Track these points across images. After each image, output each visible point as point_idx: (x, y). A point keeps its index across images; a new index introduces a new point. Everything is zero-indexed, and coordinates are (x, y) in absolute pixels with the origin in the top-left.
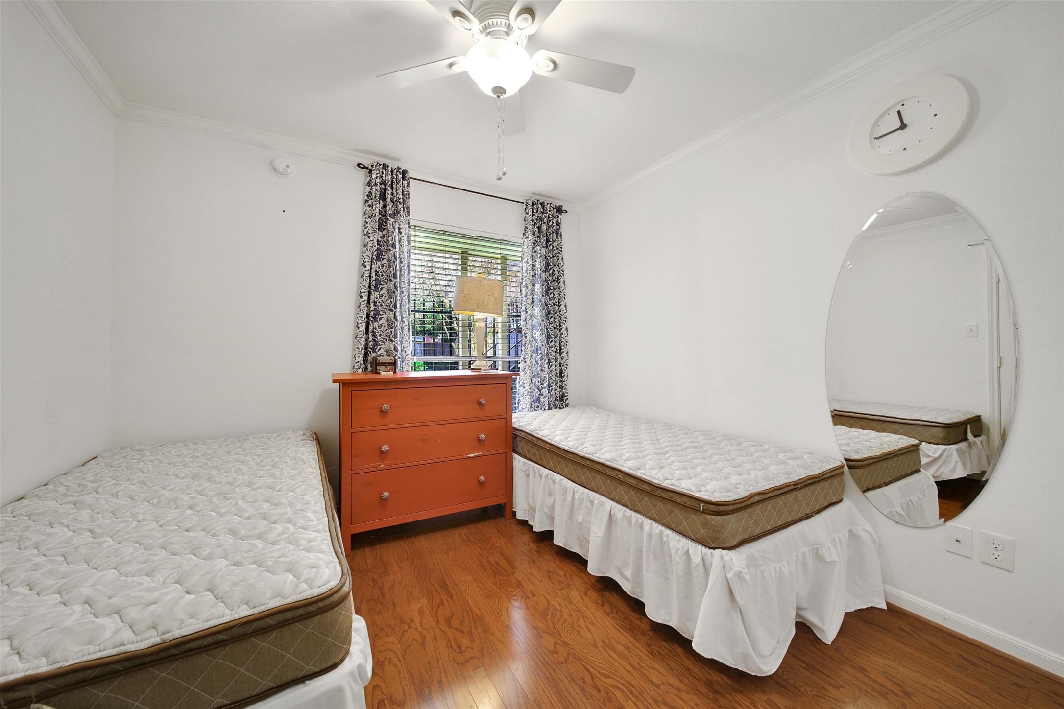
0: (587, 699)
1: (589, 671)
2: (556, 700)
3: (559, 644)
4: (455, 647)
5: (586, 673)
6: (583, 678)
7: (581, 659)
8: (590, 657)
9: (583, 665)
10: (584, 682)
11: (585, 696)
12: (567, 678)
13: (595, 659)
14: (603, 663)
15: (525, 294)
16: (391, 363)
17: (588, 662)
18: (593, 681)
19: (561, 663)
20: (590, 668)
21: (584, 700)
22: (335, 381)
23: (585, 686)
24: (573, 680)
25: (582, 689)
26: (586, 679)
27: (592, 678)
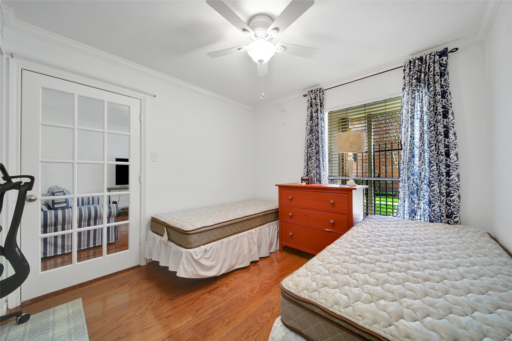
0: (241, 335)
1: (256, 333)
2: (238, 324)
3: (267, 319)
4: (252, 290)
5: (254, 332)
6: (251, 331)
7: (262, 329)
8: (265, 333)
9: (258, 330)
10: (249, 332)
11: (242, 334)
12: (249, 325)
13: (264, 334)
14: (263, 338)
15: (404, 133)
16: (307, 179)
17: (261, 332)
18: (251, 335)
19: (257, 322)
20: (258, 333)
21: (240, 334)
22: (276, 185)
23: (247, 333)
24: (249, 328)
25: (245, 332)
26: (251, 332)
27: (253, 335)
